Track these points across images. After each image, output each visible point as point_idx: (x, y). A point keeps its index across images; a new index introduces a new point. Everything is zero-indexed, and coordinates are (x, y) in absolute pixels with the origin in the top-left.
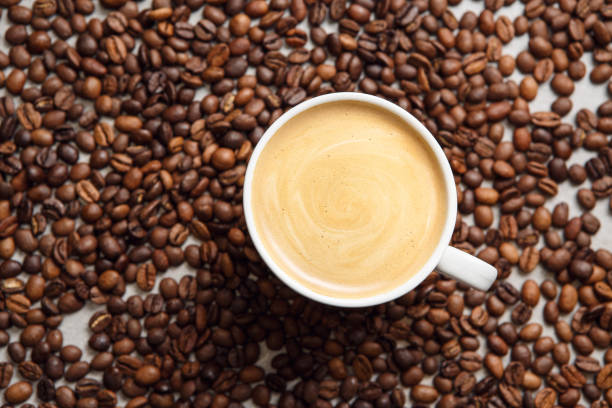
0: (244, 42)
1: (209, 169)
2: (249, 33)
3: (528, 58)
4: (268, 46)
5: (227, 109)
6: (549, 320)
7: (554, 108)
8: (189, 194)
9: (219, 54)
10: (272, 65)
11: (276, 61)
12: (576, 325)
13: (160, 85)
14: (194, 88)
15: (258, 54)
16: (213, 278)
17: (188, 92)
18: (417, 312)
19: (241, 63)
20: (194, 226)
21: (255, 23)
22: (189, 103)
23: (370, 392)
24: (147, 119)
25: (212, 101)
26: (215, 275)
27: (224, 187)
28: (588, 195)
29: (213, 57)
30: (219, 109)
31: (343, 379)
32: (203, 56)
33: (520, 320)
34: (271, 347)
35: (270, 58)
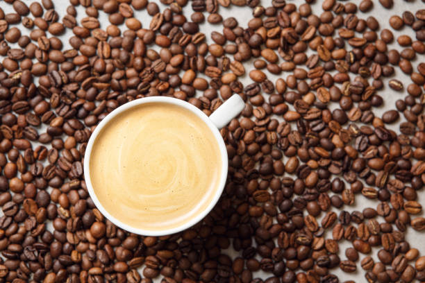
0: (29, 187)
1: (100, 242)
2: (24, 182)
3: (114, 17)
4: (38, 173)
5: (67, 215)
6: (278, 72)
7: (152, 14)
8: (111, 261)
9: (30, 206)
10: (51, 176)
11: (50, 172)
12: (287, 58)
13: (33, 252)
14: (45, 230)
15: (40, 181)
16: (169, 266)
17: (46, 235)
18: (242, 149)
19: (41, 194)
20: (132, 265)
21: (19, 175)
22: (53, 237)
23: (278, 198)
24: (51, 268)
25: (58, 223)
26: (168, 264)
27: (115, 237)
28: (213, 17)
29: (30, 211)
30: (65, 220)
31: (264, 210)
32: (26, 217)
33: (271, 90)
34: (227, 247)
35: (46, 175)
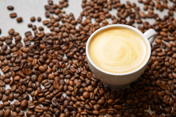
0: (56, 78)
1: (87, 101)
2: (55, 76)
4: (61, 71)
5: (72, 89)
8: (92, 109)
9: (56, 85)
10: (67, 73)
13: (56, 103)
14: (61, 95)
15: (62, 76)
16: (119, 114)
17: (62, 98)
19: (61, 81)
20: (102, 112)
21: (53, 73)
22: (65, 99)
23: (172, 88)
24: (63, 112)
25: (68, 92)
27: (94, 99)
29: (56, 86)
30: (71, 91)
31: (166, 94)
32: (54, 89)
34: (147, 109)
35: (64, 73)
